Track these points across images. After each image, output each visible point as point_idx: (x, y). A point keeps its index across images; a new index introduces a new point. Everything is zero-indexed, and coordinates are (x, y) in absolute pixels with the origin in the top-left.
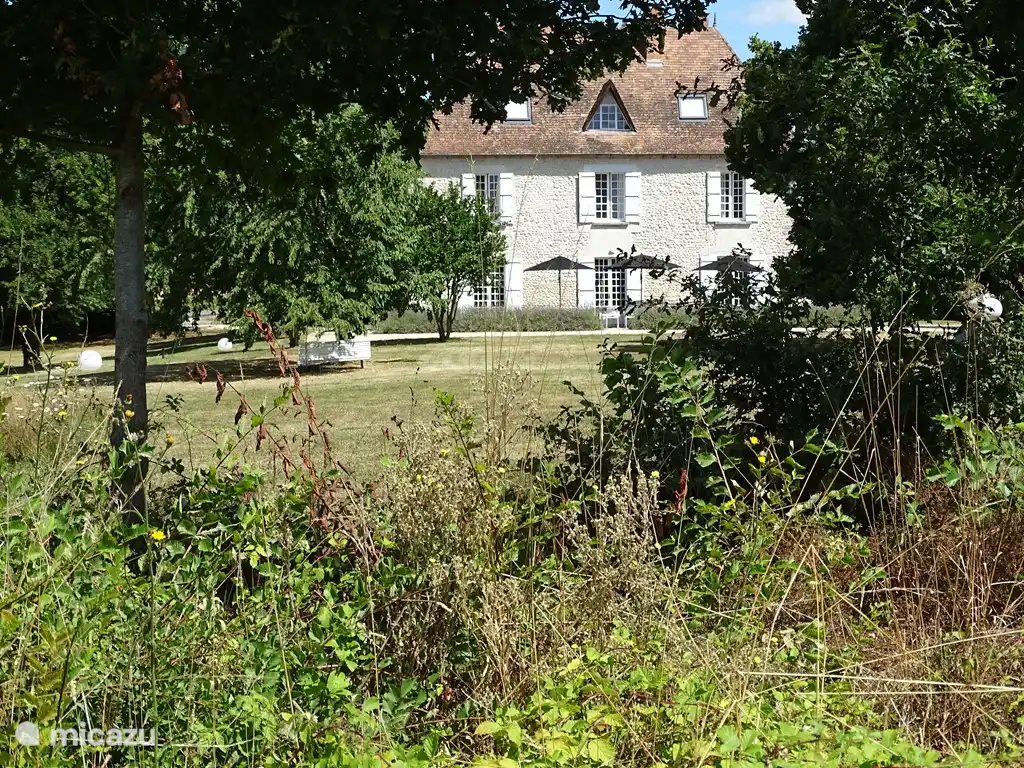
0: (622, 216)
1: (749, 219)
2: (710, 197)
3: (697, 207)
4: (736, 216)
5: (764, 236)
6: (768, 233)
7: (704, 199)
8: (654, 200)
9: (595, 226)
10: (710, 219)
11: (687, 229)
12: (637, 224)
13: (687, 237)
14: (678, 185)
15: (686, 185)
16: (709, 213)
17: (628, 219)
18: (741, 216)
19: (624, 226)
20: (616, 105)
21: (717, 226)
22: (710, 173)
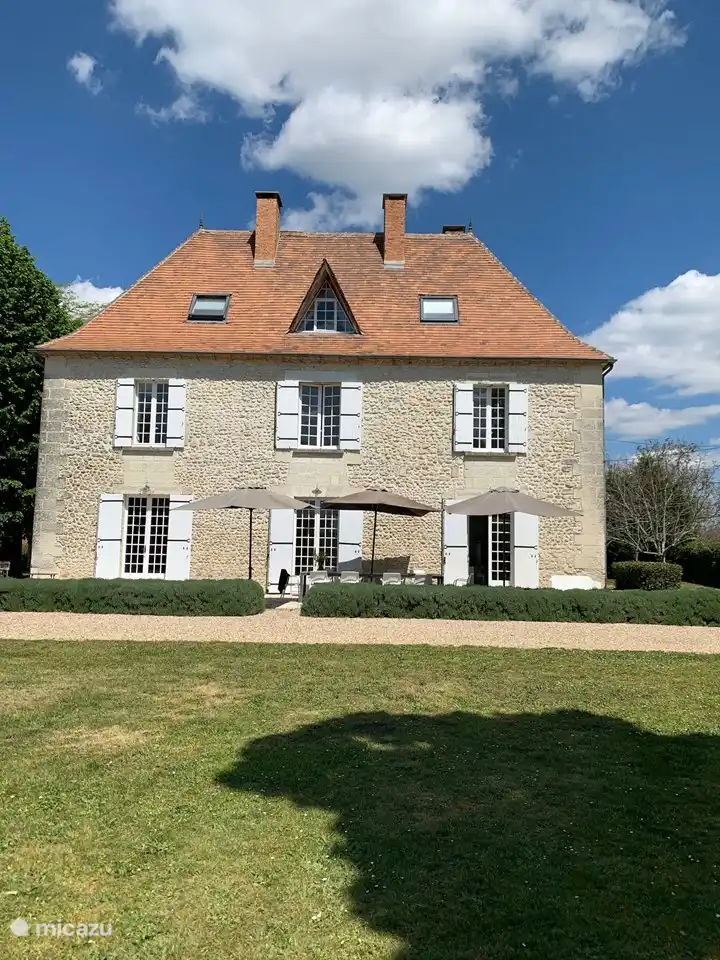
0: (336, 442)
1: (513, 449)
2: (458, 418)
3: (440, 431)
4: (494, 445)
5: (536, 474)
6: (541, 470)
7: (450, 420)
8: (379, 421)
9: (298, 454)
10: (458, 448)
11: (426, 461)
12: (357, 451)
13: (426, 472)
14: (414, 401)
15: (425, 402)
16: (457, 439)
17: (343, 445)
18: (502, 445)
19: (338, 455)
20: (335, 300)
21: (468, 457)
22: (459, 385)
